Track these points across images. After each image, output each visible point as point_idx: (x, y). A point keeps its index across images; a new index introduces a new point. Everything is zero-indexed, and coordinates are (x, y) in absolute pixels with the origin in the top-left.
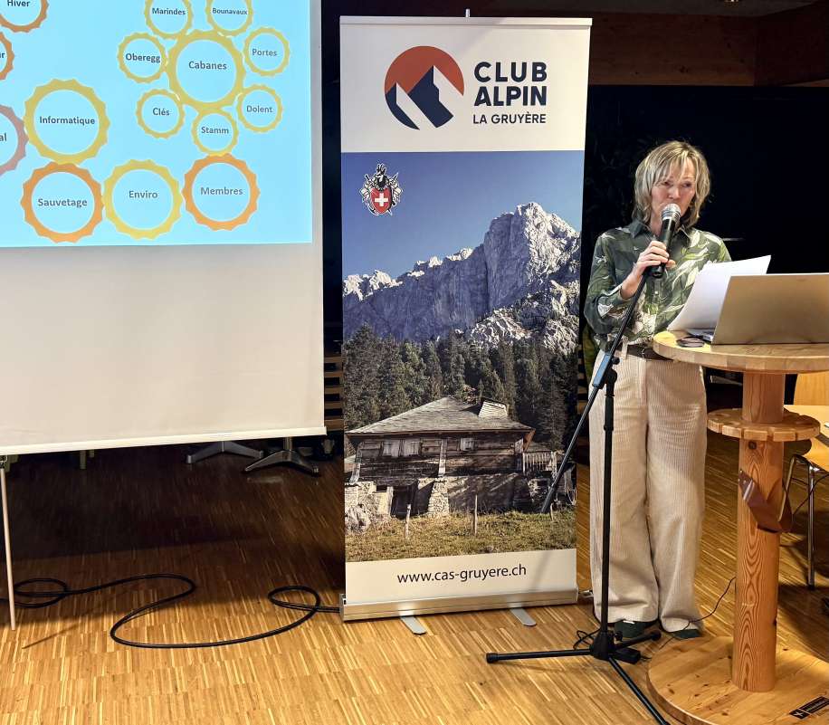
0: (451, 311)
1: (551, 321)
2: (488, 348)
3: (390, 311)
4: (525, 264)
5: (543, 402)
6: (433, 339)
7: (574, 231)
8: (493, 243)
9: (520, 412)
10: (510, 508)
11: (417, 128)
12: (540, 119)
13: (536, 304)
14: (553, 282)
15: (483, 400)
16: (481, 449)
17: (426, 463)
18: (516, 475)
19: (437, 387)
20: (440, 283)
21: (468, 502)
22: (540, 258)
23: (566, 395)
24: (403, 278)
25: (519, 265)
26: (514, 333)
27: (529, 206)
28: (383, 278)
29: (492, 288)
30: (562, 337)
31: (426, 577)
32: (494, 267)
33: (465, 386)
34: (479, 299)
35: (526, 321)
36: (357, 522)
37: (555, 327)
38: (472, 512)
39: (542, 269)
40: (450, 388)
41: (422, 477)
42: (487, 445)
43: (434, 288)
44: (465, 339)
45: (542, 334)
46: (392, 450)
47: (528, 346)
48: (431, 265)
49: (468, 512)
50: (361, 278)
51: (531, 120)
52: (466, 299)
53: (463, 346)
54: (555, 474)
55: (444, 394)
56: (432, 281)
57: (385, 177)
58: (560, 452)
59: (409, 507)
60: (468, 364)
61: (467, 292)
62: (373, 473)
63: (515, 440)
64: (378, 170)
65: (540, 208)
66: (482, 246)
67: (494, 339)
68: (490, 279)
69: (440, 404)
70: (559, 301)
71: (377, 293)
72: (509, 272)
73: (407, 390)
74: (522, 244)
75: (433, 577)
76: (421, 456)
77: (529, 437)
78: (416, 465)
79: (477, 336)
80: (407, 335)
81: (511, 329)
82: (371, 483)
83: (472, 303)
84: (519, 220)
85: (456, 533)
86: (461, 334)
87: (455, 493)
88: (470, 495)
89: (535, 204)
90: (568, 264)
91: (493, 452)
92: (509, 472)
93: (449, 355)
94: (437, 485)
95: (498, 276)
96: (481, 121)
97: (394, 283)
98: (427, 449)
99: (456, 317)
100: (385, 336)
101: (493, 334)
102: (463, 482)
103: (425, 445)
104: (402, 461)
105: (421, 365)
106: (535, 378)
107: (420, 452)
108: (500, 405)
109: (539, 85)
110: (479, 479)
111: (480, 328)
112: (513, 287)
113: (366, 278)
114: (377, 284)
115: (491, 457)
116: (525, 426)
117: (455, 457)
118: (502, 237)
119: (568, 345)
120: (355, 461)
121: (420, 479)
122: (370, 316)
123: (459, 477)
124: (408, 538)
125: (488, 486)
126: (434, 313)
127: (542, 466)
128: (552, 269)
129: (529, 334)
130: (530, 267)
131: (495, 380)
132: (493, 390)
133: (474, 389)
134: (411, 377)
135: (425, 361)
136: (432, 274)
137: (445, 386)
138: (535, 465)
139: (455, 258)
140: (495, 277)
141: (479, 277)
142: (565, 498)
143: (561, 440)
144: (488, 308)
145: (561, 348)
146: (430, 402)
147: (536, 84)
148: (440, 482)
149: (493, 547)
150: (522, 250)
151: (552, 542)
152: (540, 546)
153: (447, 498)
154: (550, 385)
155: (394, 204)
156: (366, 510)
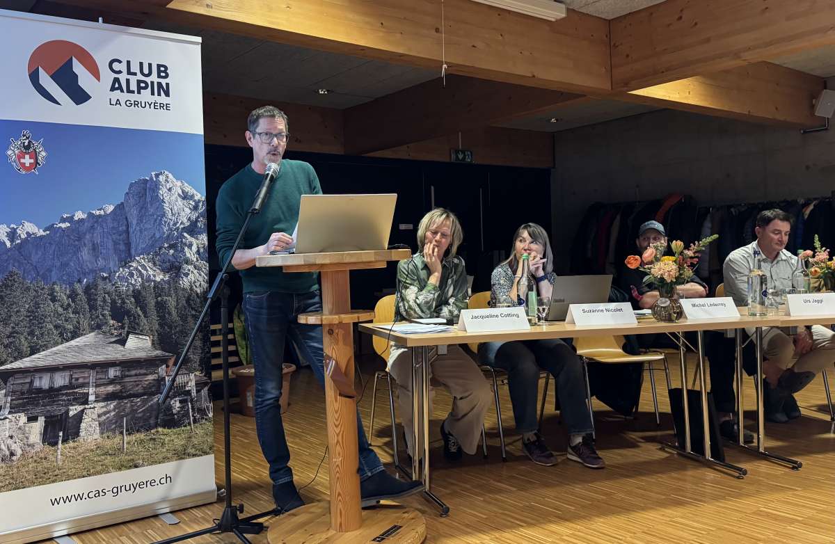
0: (96, 257)
1: (185, 266)
2: (131, 289)
3: (38, 256)
4: (161, 220)
5: (181, 332)
6: (80, 281)
7: (200, 196)
8: (132, 201)
9: (165, 341)
10: (156, 426)
11: (59, 104)
12: (167, 107)
13: (172, 251)
14: (185, 234)
15: (128, 333)
16: (128, 376)
17: (77, 393)
19: (85, 323)
20: (85, 234)
21: (118, 424)
22: (173, 215)
24: (50, 228)
25: (156, 220)
26: (154, 276)
27: (161, 174)
28: (29, 228)
29: (133, 239)
30: (195, 279)
31: (79, 497)
32: (134, 221)
33: (112, 322)
34: (122, 247)
35: (165, 265)
36: (7, 453)
37: (189, 270)
38: (122, 433)
39: (175, 224)
40: (97, 323)
41: (73, 405)
42: (133, 372)
43: (79, 239)
44: (110, 281)
45: (178, 276)
46: (43, 382)
47: (167, 286)
48: (76, 218)
49: (117, 432)
50: (8, 227)
51: (159, 107)
52: (110, 247)
53: (109, 287)
54: (194, 393)
55: (92, 330)
56: (78, 231)
57: (30, 142)
58: (198, 373)
59: (61, 434)
60: (113, 302)
61: (110, 241)
62: (24, 405)
63: (158, 366)
64: (24, 136)
65: (170, 176)
66: (122, 203)
67: (137, 281)
68: (131, 230)
69: (88, 338)
70: (191, 249)
71: (25, 241)
72: (147, 226)
73: (56, 327)
74: (158, 203)
75: (86, 496)
76: (71, 386)
77: (171, 363)
78: (67, 394)
79: (121, 278)
80: (54, 278)
81: (151, 272)
82: (22, 415)
83: (116, 250)
84: (154, 184)
85: (106, 454)
86: (106, 277)
87: (105, 418)
88: (119, 418)
89: (166, 172)
90: (197, 221)
91: (140, 378)
92: (153, 394)
93: (96, 295)
94: (88, 411)
95: (138, 228)
96: (116, 104)
97: (41, 233)
98: (77, 379)
99: (101, 263)
100: (33, 279)
101: (135, 277)
102: (112, 406)
103: (76, 376)
104: (53, 393)
105: (69, 305)
106: (174, 312)
107: (71, 383)
108: (144, 337)
109: (164, 82)
110: (127, 403)
111: (124, 272)
112: (151, 238)
113: (13, 228)
114: (25, 233)
115: (137, 383)
116: (167, 354)
117: (104, 385)
118: (140, 197)
119: (200, 285)
120: (5, 396)
121: (71, 408)
122: (19, 262)
123: (109, 402)
124: (60, 463)
125: (136, 408)
126: (81, 258)
127: (182, 386)
128: (184, 224)
129: (167, 276)
130: (165, 222)
131: (139, 316)
132: (138, 324)
133: (120, 324)
134: (61, 315)
135: (73, 301)
136: (77, 226)
137: (93, 323)
138: (177, 387)
139: (98, 213)
140: (135, 229)
141: (121, 228)
142: (203, 412)
143: (198, 363)
144: (130, 255)
145: (194, 287)
146: (79, 337)
147: (160, 80)
148: (90, 408)
149: (141, 462)
150: (158, 208)
151: (192, 451)
152: (183, 456)
153: (97, 423)
154: (187, 318)
155: (39, 165)
156: (17, 440)
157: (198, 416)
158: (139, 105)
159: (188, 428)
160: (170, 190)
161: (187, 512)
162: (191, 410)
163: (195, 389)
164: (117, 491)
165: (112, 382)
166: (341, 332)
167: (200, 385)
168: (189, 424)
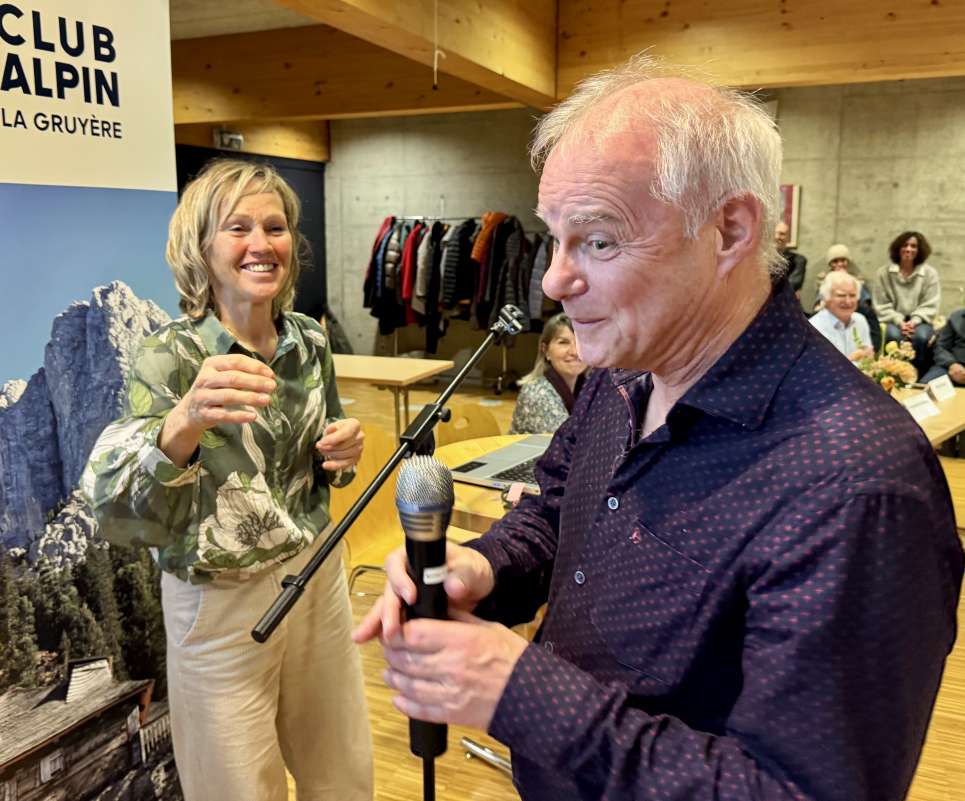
2: (70, 566)
4: (116, 395)
8: (59, 362)
9: (135, 658)
15: (71, 667)
16: (77, 761)
25: (106, 398)
27: (111, 289)
33: (39, 656)
34: (47, 476)
40: (10, 671)
42: (84, 749)
44: (30, 563)
51: (99, 131)
52: (24, 482)
53: (29, 578)
60: (40, 608)
61: (24, 467)
63: (126, 714)
65: (128, 292)
66: (42, 371)
67: (79, 547)
68: (62, 431)
74: (108, 359)
77: (147, 697)
79: (50, 549)
83: (35, 486)
84: (99, 315)
86: (22, 556)
89: (121, 285)
91: (97, 754)
92: (121, 775)
95: (74, 425)
96: (16, 122)
99: (8, 524)
101: (75, 537)
108: (98, 664)
111: (53, 533)
115: (94, 766)
116: (140, 683)
118: (75, 350)
131: (87, 621)
132: (86, 641)
133: (54, 655)
138: (159, 742)
140: (69, 427)
141: (41, 433)
144: (62, 491)
147: (100, 65)
150: (108, 370)
158: (63, 126)
160: (129, 324)
165: (49, 788)
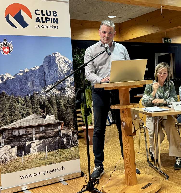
0: (33, 86)
1: (66, 88)
2: (47, 97)
4: (57, 71)
5: (66, 113)
6: (28, 95)
7: (71, 61)
8: (46, 64)
9: (60, 117)
10: (58, 148)
11: (17, 28)
12: (57, 27)
13: (61, 83)
14: (66, 76)
15: (46, 114)
16: (47, 130)
17: (28, 137)
18: (59, 137)
19: (30, 111)
20: (29, 77)
21: (44, 148)
22: (61, 69)
23: (73, 110)
24: (16, 75)
25: (55, 71)
26: (55, 92)
27: (56, 53)
29: (47, 79)
30: (70, 93)
31: (31, 175)
32: (47, 72)
33: (40, 110)
34: (43, 82)
35: (59, 88)
36: (4, 160)
37: (68, 90)
38: (45, 151)
39: (62, 72)
40: (35, 111)
41: (27, 141)
42: (49, 129)
43: (27, 79)
44: (39, 95)
45: (64, 92)
46: (16, 133)
47: (60, 96)
48: (25, 71)
51: (54, 28)
52: (38, 82)
53: (39, 97)
54: (71, 136)
55: (33, 113)
56: (26, 77)
57: (7, 43)
58: (73, 128)
59: (23, 152)
60: (41, 103)
61: (38, 80)
62: (9, 142)
63: (58, 126)
65: (59, 54)
66: (42, 65)
67: (49, 94)
68: (46, 75)
69: (32, 116)
70: (68, 82)
71: (7, 81)
72: (52, 73)
73: (20, 112)
74: (55, 65)
75: (33, 175)
76: (26, 134)
77: (63, 125)
78: (25, 137)
79: (43, 93)
80: (18, 94)
82: (9, 145)
83: (40, 83)
84: (53, 57)
85: (40, 159)
86: (38, 93)
87: (39, 146)
88: (44, 146)
90: (70, 71)
92: (57, 137)
93: (34, 100)
94: (33, 144)
95: (48, 74)
96: (38, 27)
97: (13, 77)
98: (28, 132)
99: (35, 88)
100: (11, 95)
102: (42, 142)
103: (28, 131)
104: (19, 137)
105: (24, 104)
106: (63, 106)
107: (26, 133)
108: (52, 115)
109: (55, 18)
110: (47, 140)
111: (44, 91)
112: (53, 78)
113: (2, 76)
114: (7, 77)
115: (50, 132)
116: (61, 121)
117: (38, 133)
118: (49, 63)
119: (72, 95)
120: (2, 139)
121: (26, 142)
122: (5, 88)
123: (40, 140)
124: (23, 163)
125: (50, 142)
126: (28, 87)
127: (67, 133)
128: (65, 72)
129: (60, 92)
130: (58, 72)
131: (50, 107)
132: (50, 111)
133: (43, 111)
134: (21, 108)
135: (26, 103)
136: (26, 74)
137: (33, 110)
138: (65, 134)
139: (33, 69)
140: (47, 75)
141: (42, 75)
142: (75, 143)
143: (72, 125)
144: (46, 85)
145: (70, 96)
146: (28, 116)
147: (54, 17)
148: (34, 142)
149: (53, 162)
150: (55, 67)
151: (72, 158)
152: (68, 160)
153: (36, 148)
154: (68, 108)
155: (11, 51)
156: (7, 155)
157: (73, 145)
158: (47, 27)
159: (70, 149)
160: (59, 59)
161: (71, 180)
162: (70, 142)
163: (72, 134)
164: (44, 173)
165: (41, 132)
166: (127, 112)
167: (74, 133)
168: (70, 147)
